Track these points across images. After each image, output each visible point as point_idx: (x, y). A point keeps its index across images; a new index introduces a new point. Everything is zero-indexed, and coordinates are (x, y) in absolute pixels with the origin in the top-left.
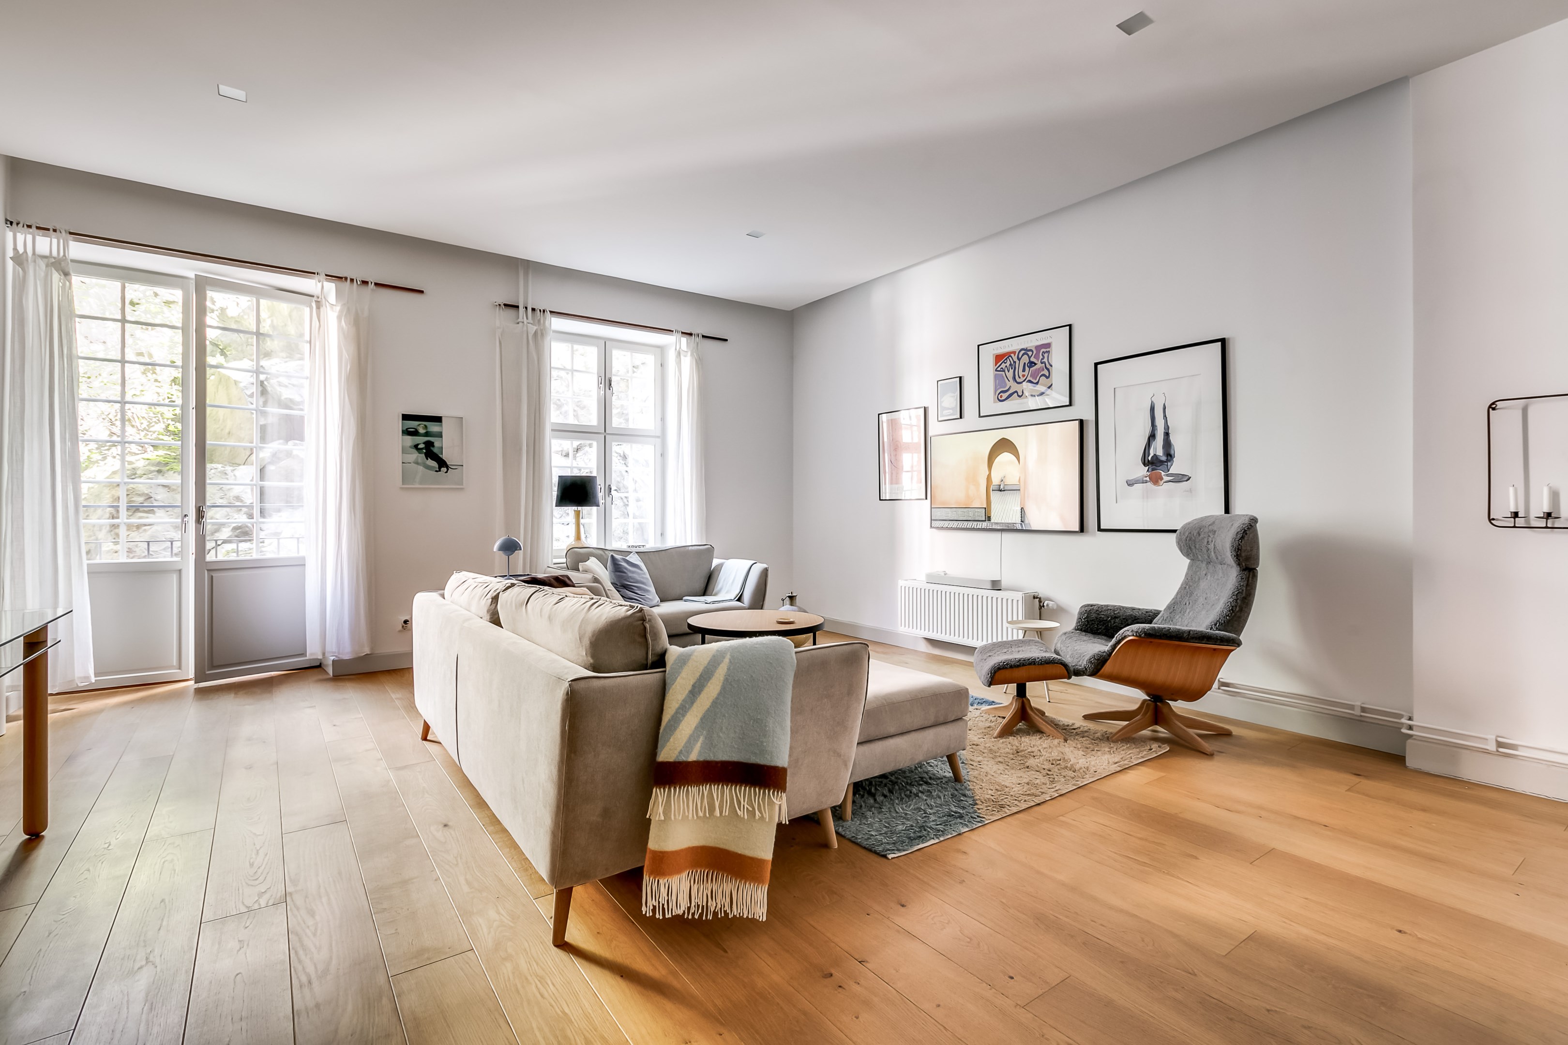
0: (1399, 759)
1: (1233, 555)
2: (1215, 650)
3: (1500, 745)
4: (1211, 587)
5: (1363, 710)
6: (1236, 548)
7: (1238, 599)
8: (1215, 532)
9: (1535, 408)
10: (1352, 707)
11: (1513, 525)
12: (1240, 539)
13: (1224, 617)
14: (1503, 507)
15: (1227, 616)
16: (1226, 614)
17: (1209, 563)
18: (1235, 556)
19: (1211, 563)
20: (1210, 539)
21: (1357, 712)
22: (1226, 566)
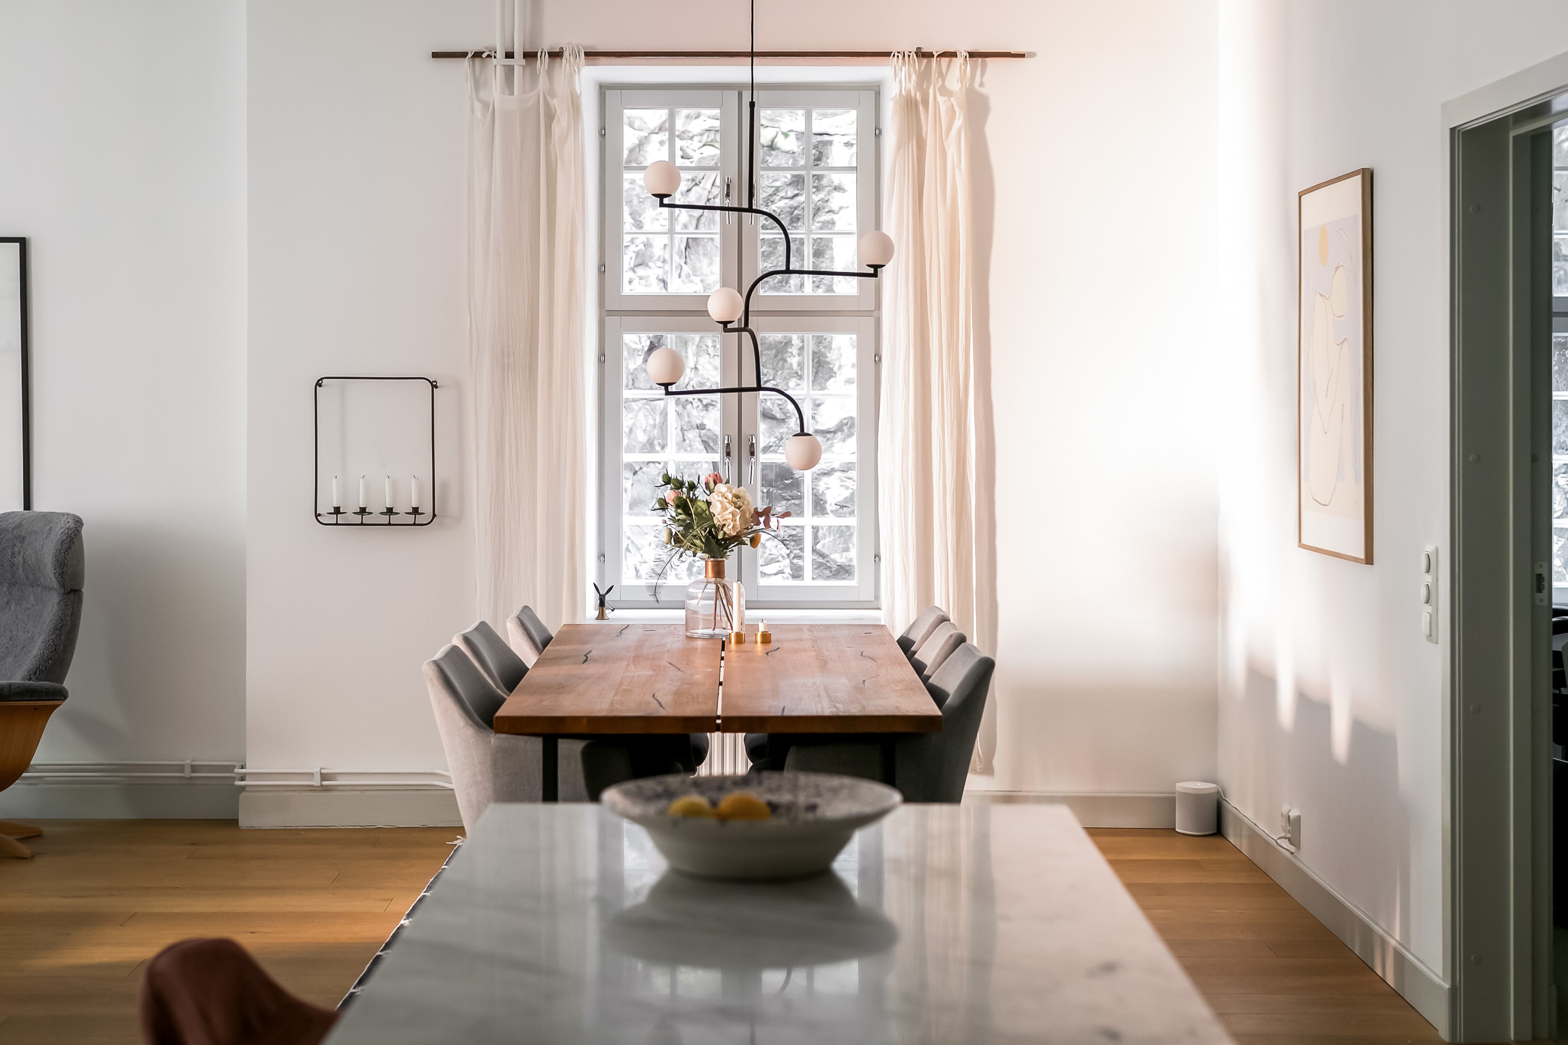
0: (232, 823)
1: (57, 574)
3: (324, 776)
4: (17, 621)
5: (193, 768)
6: (61, 563)
7: (61, 634)
8: (24, 538)
9: (352, 389)
10: (181, 768)
11: (335, 522)
12: (66, 551)
13: (46, 661)
15: (49, 659)
16: (47, 657)
17: (12, 585)
18: (59, 574)
19: (17, 586)
20: (16, 549)
22: (40, 589)
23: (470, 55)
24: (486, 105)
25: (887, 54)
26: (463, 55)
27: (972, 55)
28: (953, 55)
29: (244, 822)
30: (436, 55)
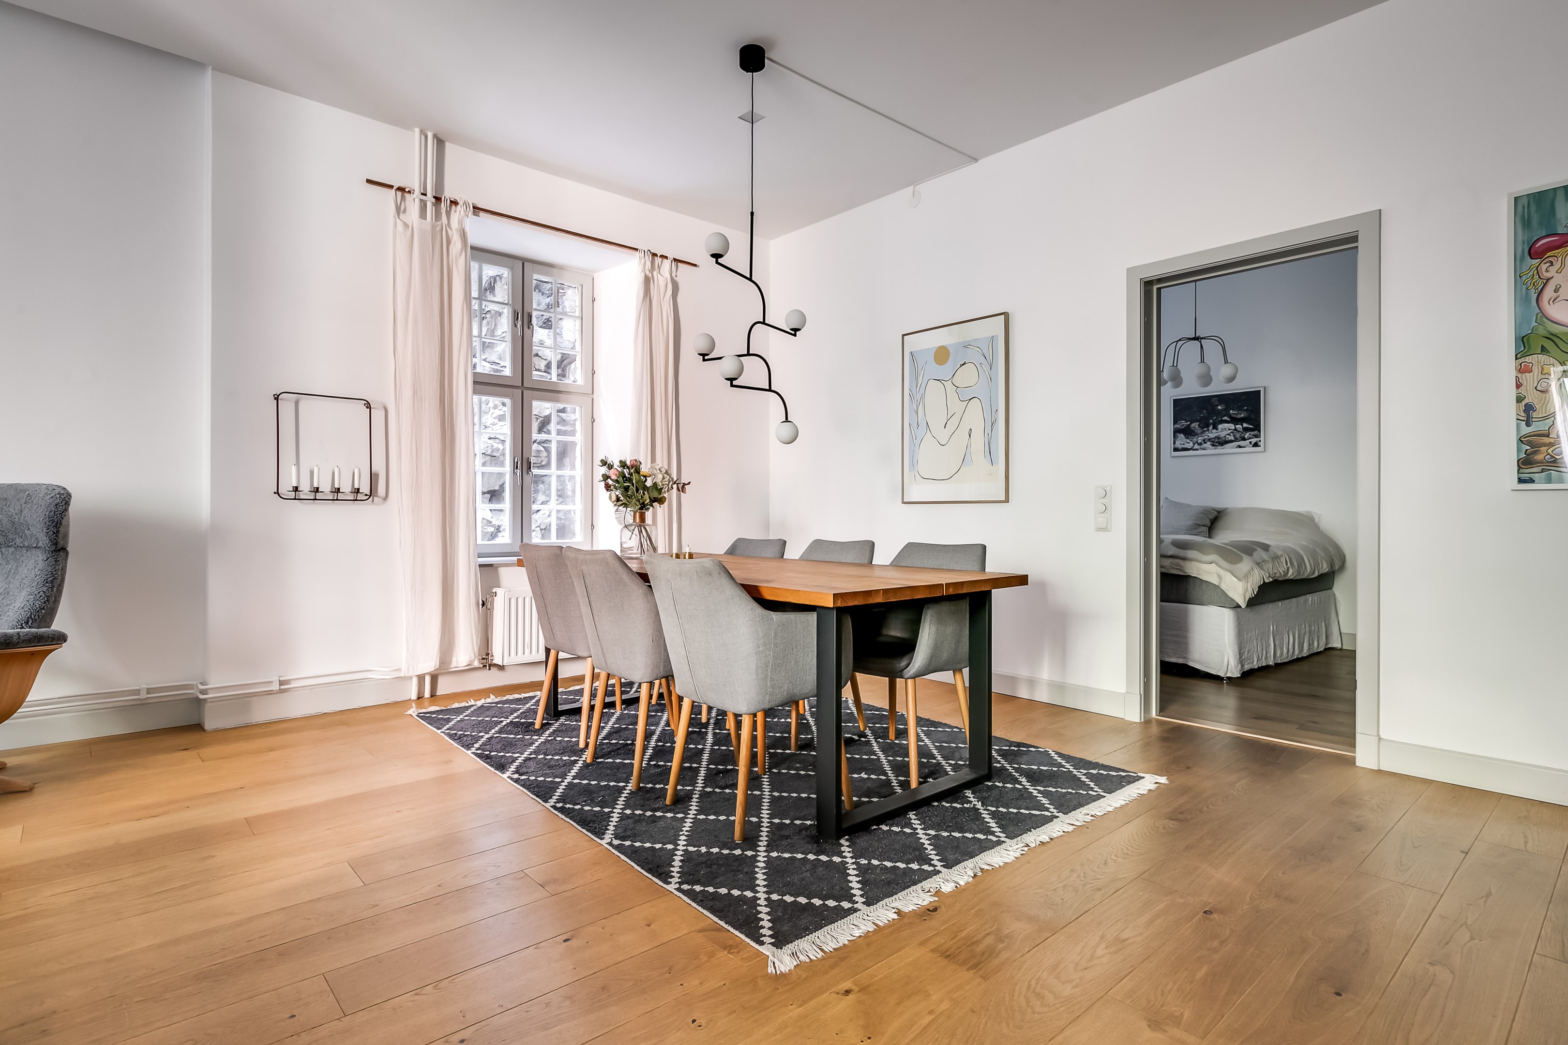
0: (198, 727)
1: (51, 533)
2: (33, 654)
3: (281, 683)
5: (149, 691)
7: (53, 587)
9: (305, 402)
10: (137, 692)
11: (294, 498)
13: (38, 611)
14: (289, 479)
15: (41, 609)
16: (39, 607)
18: (54, 533)
21: (143, 695)
23: (395, 188)
24: (406, 225)
25: (637, 250)
26: (391, 187)
27: (675, 260)
28: (666, 258)
29: (209, 725)
30: (369, 181)
